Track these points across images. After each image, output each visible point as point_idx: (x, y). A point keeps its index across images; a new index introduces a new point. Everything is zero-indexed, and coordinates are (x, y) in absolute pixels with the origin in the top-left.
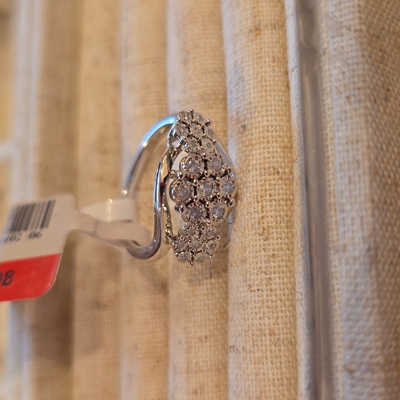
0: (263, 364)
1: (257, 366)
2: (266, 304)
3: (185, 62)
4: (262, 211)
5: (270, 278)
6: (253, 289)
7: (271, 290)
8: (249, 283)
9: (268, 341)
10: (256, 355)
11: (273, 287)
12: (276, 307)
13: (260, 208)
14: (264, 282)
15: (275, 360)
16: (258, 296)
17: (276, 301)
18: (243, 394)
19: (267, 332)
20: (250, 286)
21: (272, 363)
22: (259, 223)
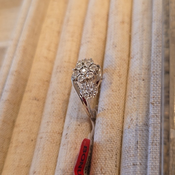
0: (114, 114)
1: (112, 114)
2: (117, 96)
3: (93, 27)
4: (120, 70)
5: (119, 89)
6: (113, 91)
7: (120, 93)
8: (112, 89)
9: (117, 108)
10: (112, 111)
11: (120, 92)
12: (120, 98)
13: (119, 69)
14: (118, 90)
15: (118, 114)
16: (115, 93)
17: (120, 96)
18: (105, 123)
19: (117, 105)
20: (113, 90)
21: (117, 114)
22: (118, 73)
